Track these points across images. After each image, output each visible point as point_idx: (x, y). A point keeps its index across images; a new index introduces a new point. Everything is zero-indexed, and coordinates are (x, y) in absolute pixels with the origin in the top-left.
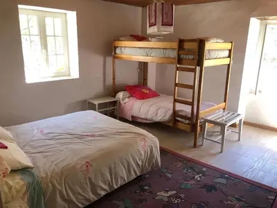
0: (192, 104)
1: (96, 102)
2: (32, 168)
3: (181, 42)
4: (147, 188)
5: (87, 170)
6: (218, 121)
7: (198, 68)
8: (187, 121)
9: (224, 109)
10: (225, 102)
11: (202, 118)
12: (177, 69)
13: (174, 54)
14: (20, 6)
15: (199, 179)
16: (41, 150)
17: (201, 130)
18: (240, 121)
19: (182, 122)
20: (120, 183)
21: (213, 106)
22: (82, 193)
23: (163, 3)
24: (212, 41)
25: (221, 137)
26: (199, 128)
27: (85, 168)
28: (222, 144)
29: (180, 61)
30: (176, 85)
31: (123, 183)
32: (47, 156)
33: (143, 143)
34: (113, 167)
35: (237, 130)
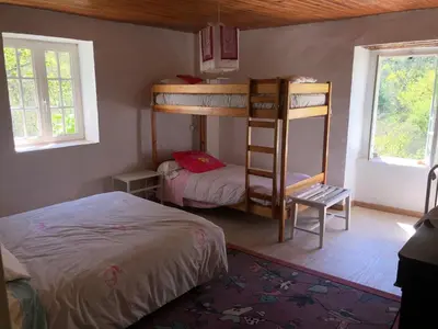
0: (272, 176)
1: (127, 180)
2: (28, 279)
3: (253, 84)
4: (207, 305)
5: (115, 279)
6: (314, 199)
7: (280, 122)
8: (267, 203)
9: (323, 183)
10: (324, 171)
11: (290, 198)
12: (250, 124)
13: (243, 102)
14: (4, 35)
15: (286, 288)
16: (42, 251)
17: (289, 215)
18: (347, 199)
19: (260, 205)
20: (166, 299)
21: (306, 178)
22: (107, 314)
23: (221, 27)
24: (299, 81)
25: (318, 225)
26: (285, 212)
27: (111, 276)
28: (321, 235)
29: (252, 112)
30: (249, 148)
31: (171, 298)
32: (52, 260)
33: (200, 237)
34: (154, 273)
35: (343, 214)
